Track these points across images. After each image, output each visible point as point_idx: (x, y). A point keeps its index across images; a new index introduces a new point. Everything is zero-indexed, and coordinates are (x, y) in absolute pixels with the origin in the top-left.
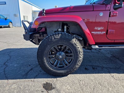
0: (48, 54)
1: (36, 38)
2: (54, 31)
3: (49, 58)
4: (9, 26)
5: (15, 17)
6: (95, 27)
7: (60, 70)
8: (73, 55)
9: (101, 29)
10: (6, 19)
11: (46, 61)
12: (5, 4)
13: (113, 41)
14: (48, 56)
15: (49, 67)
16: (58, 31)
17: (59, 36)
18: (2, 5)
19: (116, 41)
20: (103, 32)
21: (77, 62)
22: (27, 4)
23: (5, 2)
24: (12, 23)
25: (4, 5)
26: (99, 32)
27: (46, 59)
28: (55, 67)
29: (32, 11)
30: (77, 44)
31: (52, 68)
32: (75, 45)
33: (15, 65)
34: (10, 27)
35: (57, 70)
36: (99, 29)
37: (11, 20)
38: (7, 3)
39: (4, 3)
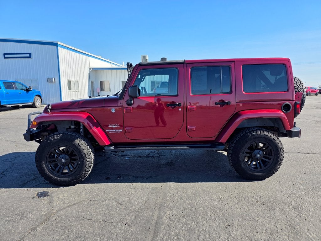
0: (48, 157)
1: (43, 137)
2: (66, 128)
3: (49, 162)
4: (34, 103)
5: (50, 84)
6: (109, 125)
7: (63, 177)
8: (78, 158)
9: (117, 126)
10: (28, 90)
11: (45, 165)
12: (30, 57)
13: (134, 141)
14: (48, 159)
15: (49, 173)
16: (70, 128)
17: (60, 136)
18: (23, 59)
19: (137, 141)
20: (119, 130)
21: (84, 167)
22: (77, 54)
23: (30, 54)
24: (40, 97)
25: (26, 59)
26: (115, 131)
27: (45, 163)
28: (57, 174)
29: (90, 69)
30: (81, 146)
31: (53, 175)
32: (79, 147)
33: (15, 175)
34: (35, 107)
35: (59, 178)
36: (114, 127)
37: (40, 92)
38: (33, 55)
39: (28, 55)
